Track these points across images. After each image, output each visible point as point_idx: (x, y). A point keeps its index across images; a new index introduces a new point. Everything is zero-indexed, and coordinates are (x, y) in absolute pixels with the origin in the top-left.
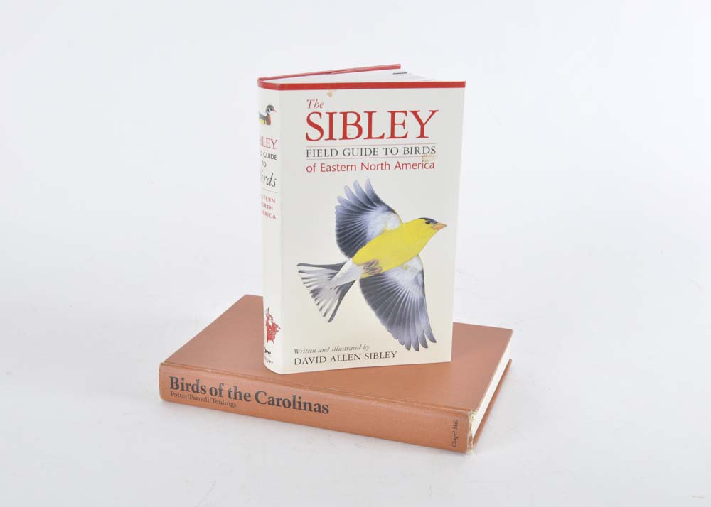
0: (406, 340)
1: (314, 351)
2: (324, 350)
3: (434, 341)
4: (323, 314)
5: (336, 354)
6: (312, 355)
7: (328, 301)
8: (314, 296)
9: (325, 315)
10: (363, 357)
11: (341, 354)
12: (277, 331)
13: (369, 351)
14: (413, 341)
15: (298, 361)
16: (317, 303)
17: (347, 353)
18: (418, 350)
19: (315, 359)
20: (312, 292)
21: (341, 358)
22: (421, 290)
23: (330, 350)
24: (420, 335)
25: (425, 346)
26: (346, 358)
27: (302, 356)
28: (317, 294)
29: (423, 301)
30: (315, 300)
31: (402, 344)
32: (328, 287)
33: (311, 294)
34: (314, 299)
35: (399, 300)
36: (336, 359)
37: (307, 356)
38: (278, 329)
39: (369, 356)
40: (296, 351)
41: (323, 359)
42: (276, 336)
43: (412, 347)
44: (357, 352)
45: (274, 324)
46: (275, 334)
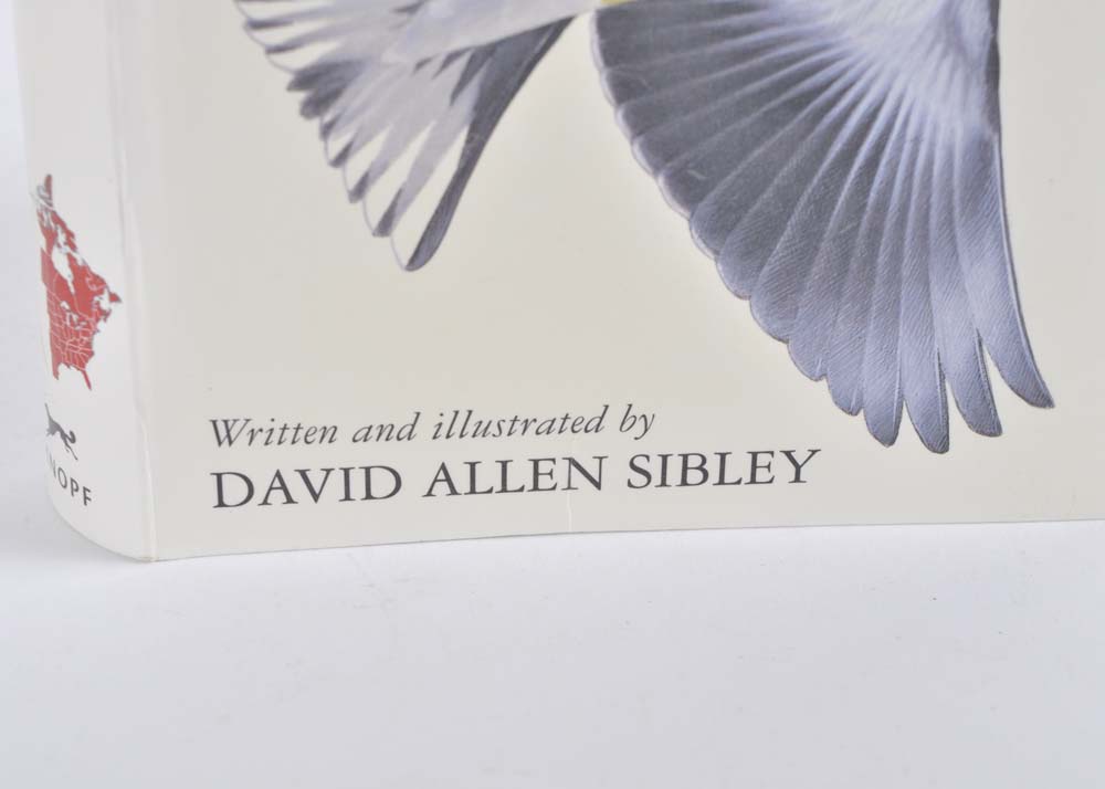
0: (874, 388)
1: (329, 434)
2: (386, 433)
3: (1039, 397)
4: (376, 217)
5: (456, 454)
6: (315, 457)
7: (407, 140)
8: (313, 107)
9: (386, 225)
10: (615, 473)
11: (488, 452)
12: (105, 314)
13: (654, 445)
14: (916, 392)
15: (235, 491)
16: (337, 144)
17: (520, 450)
18: (938, 442)
19: (337, 477)
20: (304, 80)
21: (488, 476)
22: (977, 93)
23: (425, 429)
24: (956, 359)
25: (987, 423)
26: (520, 475)
27: (261, 462)
28: (335, 95)
29: (983, 160)
30: (326, 131)
31: (852, 412)
32: (397, 57)
33: (301, 96)
34: (314, 125)
35: (837, 146)
36: (462, 484)
37: (289, 458)
38: (105, 303)
39: (654, 468)
40: (224, 433)
41: (382, 483)
42: (98, 342)
43: (907, 429)
44: (583, 448)
45: (81, 272)
46: (90, 331)
